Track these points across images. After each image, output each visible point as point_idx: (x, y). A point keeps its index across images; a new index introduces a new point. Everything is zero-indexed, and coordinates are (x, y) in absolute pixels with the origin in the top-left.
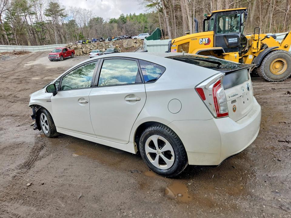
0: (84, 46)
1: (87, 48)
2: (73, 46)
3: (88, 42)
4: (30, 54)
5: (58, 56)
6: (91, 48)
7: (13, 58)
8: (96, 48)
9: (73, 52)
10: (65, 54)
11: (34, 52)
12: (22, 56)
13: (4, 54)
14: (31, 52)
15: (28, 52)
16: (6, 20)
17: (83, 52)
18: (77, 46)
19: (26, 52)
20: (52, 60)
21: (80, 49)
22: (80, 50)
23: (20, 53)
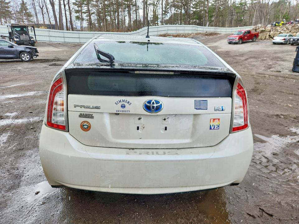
0: (274, 28)
1: (276, 31)
2: (260, 29)
3: (282, 24)
4: (219, 36)
5: (237, 39)
6: (282, 31)
7: (203, 39)
8: (289, 31)
9: (256, 36)
10: (246, 37)
11: (223, 33)
12: (211, 37)
13: (197, 35)
14: (220, 34)
15: (218, 34)
16: (213, 3)
17: (269, 36)
18: (265, 28)
19: (216, 34)
20: (230, 43)
21: (268, 32)
22: (266, 34)
23: (211, 34)
